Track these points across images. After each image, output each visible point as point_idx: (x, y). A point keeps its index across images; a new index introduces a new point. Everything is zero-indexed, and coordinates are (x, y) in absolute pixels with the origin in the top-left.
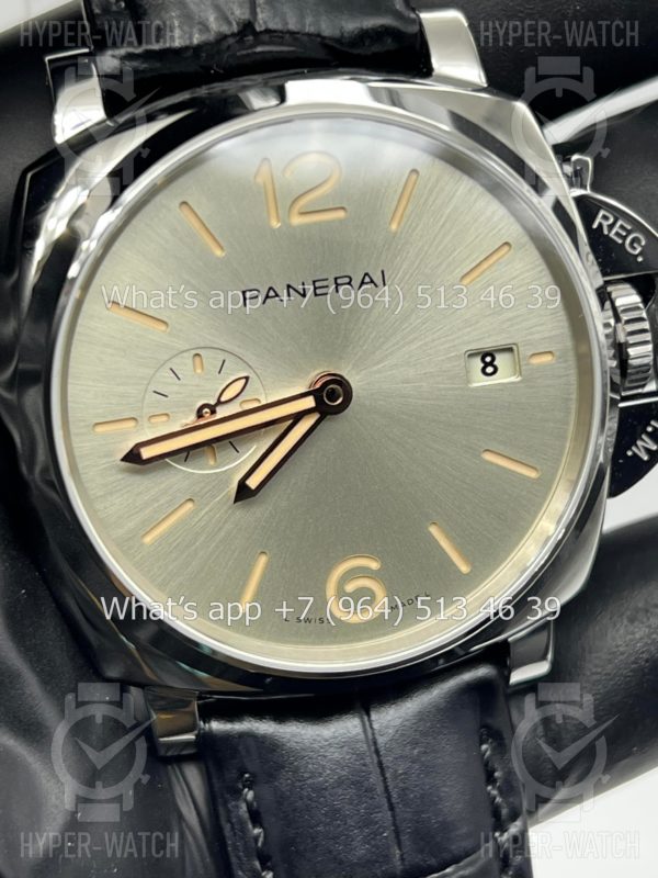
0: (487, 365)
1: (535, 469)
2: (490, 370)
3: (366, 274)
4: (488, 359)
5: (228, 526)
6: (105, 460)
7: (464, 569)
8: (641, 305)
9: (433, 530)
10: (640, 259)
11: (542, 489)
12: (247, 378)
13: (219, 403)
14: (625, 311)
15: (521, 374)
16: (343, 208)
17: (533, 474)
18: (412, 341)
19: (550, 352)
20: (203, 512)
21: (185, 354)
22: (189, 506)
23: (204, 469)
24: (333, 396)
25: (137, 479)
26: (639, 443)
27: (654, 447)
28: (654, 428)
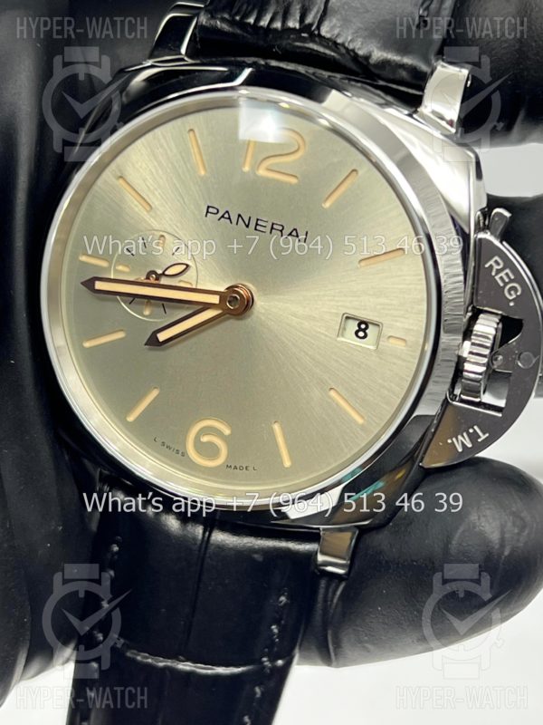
0: (360, 329)
1: (363, 417)
2: (361, 334)
3: (295, 229)
4: (363, 327)
8: (491, 337)
9: (276, 427)
10: (512, 304)
12: (188, 266)
13: (163, 274)
14: (477, 336)
15: (378, 346)
16: (296, 177)
17: (360, 421)
19: (404, 340)
21: (155, 232)
22: (122, 334)
23: (139, 314)
24: (233, 301)
26: (460, 437)
27: (470, 445)
28: (475, 430)
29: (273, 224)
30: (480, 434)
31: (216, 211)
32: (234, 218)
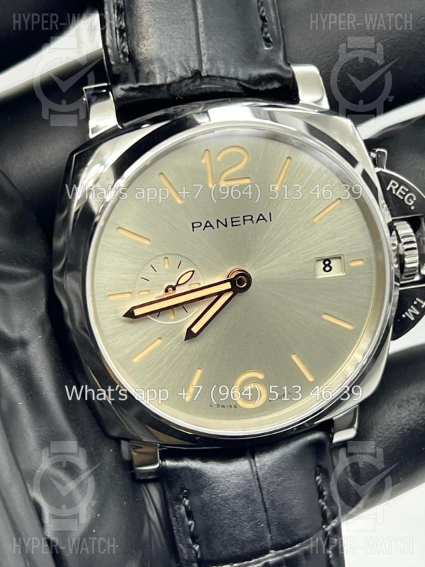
0: (326, 266)
1: (351, 324)
2: (328, 268)
3: (261, 215)
4: (327, 263)
5: (181, 353)
6: (113, 315)
7: (311, 379)
8: (413, 234)
9: (294, 357)
10: (413, 208)
11: (354, 336)
12: (193, 271)
13: (177, 285)
14: (404, 237)
15: (345, 272)
16: (249, 178)
17: (350, 327)
18: (285, 252)
19: (362, 259)
20: (166, 346)
21: (160, 258)
22: (160, 341)
23: (167, 321)
24: (241, 282)
25: (131, 326)
26: (409, 310)
27: (418, 313)
28: (418, 302)
29: (244, 217)
30: (421, 302)
31: (199, 224)
32: (214, 224)
